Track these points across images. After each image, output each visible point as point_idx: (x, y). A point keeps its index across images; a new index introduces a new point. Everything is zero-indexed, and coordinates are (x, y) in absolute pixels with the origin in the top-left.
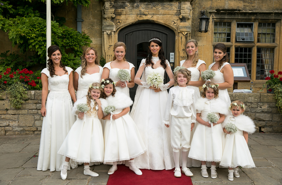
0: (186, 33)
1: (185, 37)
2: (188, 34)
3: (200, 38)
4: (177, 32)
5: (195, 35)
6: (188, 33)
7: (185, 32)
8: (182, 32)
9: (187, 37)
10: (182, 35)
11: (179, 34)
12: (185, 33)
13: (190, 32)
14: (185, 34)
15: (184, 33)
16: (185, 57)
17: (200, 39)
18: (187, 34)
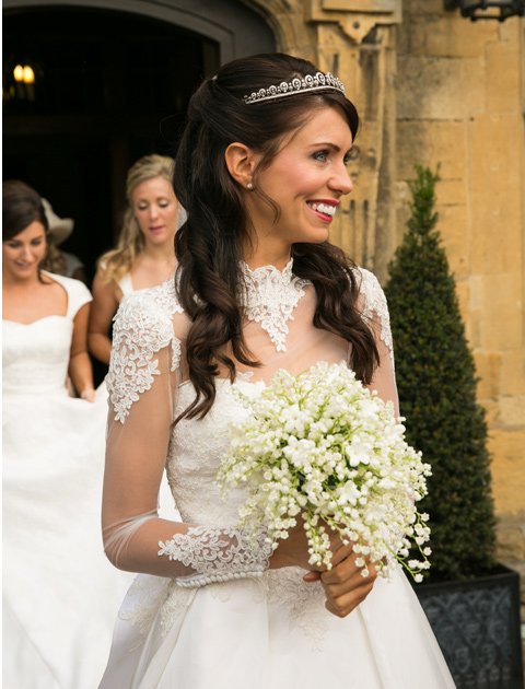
0: (367, 24)
1: (362, 53)
2: (380, 32)
3: (442, 64)
4: (298, 20)
5: (415, 44)
6: (378, 26)
7: (361, 19)
8: (334, 18)
9: (376, 53)
10: (339, 43)
11: (315, 35)
12: (356, 26)
13: (397, 18)
14: (359, 34)
15: (349, 30)
16: (366, 204)
17: (449, 73)
18: (370, 38)
